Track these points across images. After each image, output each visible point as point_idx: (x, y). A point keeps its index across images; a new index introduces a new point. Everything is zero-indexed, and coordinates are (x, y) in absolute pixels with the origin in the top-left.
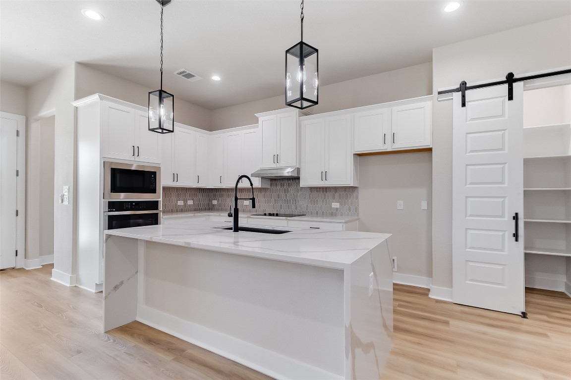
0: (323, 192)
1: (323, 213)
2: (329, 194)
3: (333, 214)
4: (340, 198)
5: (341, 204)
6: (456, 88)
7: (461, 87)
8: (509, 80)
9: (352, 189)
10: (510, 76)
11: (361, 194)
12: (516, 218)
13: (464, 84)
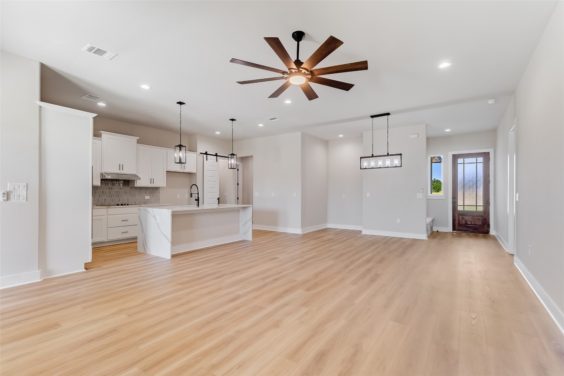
0: (139, 190)
1: (139, 202)
2: (143, 191)
3: (146, 202)
4: (150, 194)
5: (150, 197)
6: (204, 153)
7: (206, 153)
8: (216, 155)
9: (157, 188)
10: (216, 154)
11: (161, 191)
12: (218, 199)
13: (206, 152)
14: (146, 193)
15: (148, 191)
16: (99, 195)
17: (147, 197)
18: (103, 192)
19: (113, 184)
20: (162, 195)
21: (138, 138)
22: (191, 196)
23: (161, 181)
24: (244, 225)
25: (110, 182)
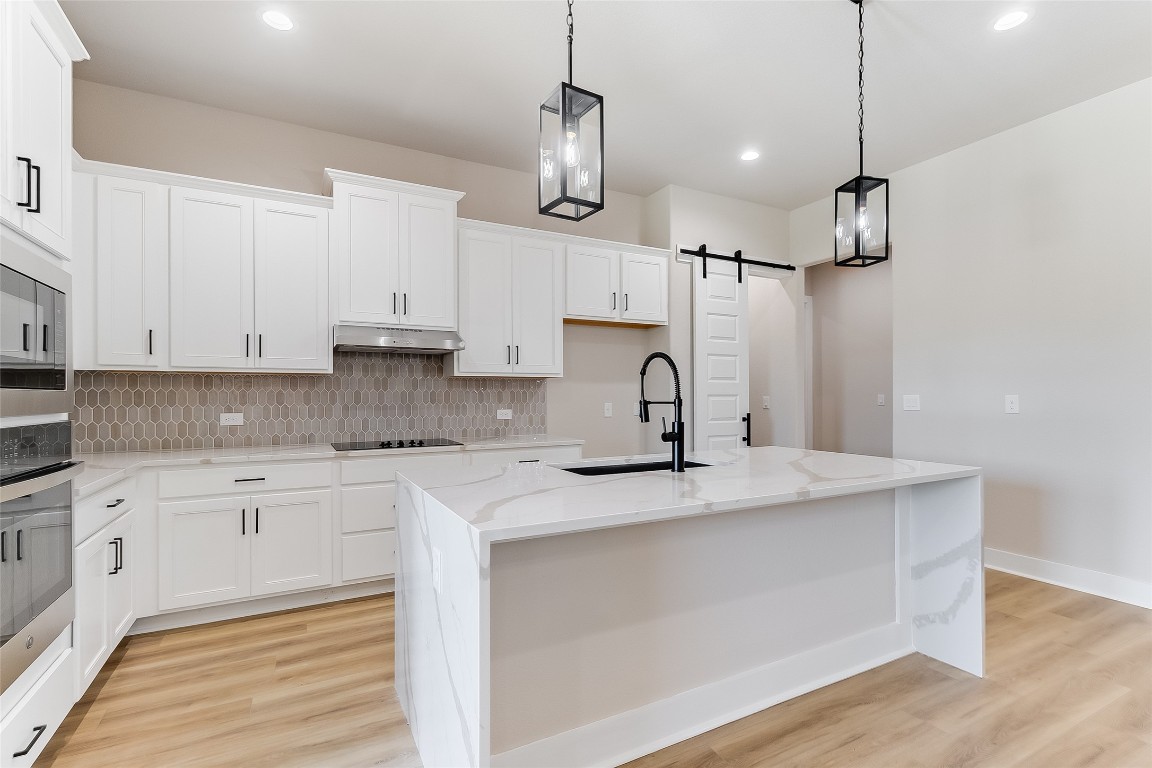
0: (478, 388)
1: (478, 431)
2: (491, 392)
3: (499, 432)
4: (512, 400)
5: (515, 412)
6: (696, 249)
7: (702, 252)
8: (738, 258)
9: (535, 383)
10: (738, 253)
11: (550, 390)
12: (747, 419)
13: (703, 248)
14: (500, 401)
15: (506, 394)
16: (346, 408)
17: (504, 414)
18: (357, 394)
19: (389, 370)
20: (556, 404)
21: (460, 195)
22: (645, 416)
23: (543, 356)
24: (920, 571)
25: (379, 361)
